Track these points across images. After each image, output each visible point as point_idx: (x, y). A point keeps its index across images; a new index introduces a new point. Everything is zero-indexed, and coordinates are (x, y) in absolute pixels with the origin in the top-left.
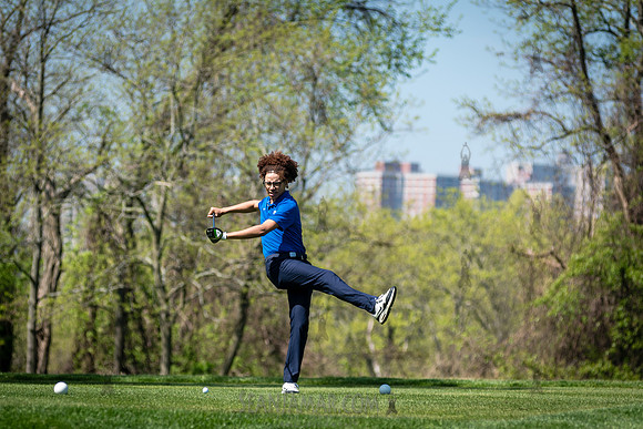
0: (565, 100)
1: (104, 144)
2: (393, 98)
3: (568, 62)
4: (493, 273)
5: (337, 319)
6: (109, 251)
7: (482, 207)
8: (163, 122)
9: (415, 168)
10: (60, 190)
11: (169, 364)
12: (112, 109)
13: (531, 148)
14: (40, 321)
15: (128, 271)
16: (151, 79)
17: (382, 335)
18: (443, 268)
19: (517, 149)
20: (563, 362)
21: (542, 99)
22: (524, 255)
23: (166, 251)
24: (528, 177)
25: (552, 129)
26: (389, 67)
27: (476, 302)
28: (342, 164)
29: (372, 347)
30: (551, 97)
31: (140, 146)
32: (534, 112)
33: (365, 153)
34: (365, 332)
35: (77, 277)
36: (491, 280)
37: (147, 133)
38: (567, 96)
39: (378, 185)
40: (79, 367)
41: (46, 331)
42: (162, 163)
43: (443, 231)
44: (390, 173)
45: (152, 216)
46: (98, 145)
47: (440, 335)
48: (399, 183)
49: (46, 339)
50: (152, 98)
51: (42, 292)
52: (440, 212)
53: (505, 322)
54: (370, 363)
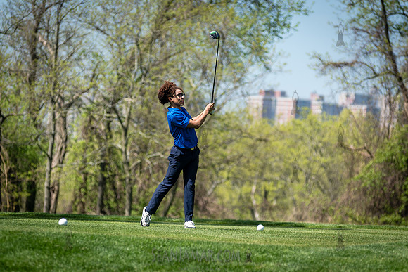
0: (375, 56)
1: (94, 75)
2: (271, 51)
3: (378, 32)
4: (329, 159)
5: (233, 185)
6: (95, 140)
7: (323, 119)
8: (131, 63)
9: (283, 94)
10: (67, 102)
11: (131, 210)
12: (99, 54)
13: (354, 84)
14: (52, 181)
15: (107, 152)
16: (123, 37)
17: (260, 195)
18: (299, 156)
19: (345, 85)
20: (370, 214)
21: (361, 54)
22: (348, 149)
23: (130, 140)
24: (352, 102)
25: (367, 73)
26: (269, 32)
27: (318, 177)
28: (239, 90)
29: (254, 202)
30: (367, 53)
31: (116, 77)
32: (357, 62)
33: (253, 84)
34: (251, 193)
35: (76, 156)
36: (328, 164)
37: (120, 69)
38: (376, 53)
39: (260, 104)
40: (76, 210)
41: (56, 187)
42: (129, 88)
43: (299, 133)
44: (268, 97)
45: (122, 119)
46: (91, 76)
47: (296, 196)
48: (273, 103)
49: (56, 192)
50: (124, 47)
51: (54, 164)
52: (298, 121)
53: (335, 189)
54: (253, 212)
